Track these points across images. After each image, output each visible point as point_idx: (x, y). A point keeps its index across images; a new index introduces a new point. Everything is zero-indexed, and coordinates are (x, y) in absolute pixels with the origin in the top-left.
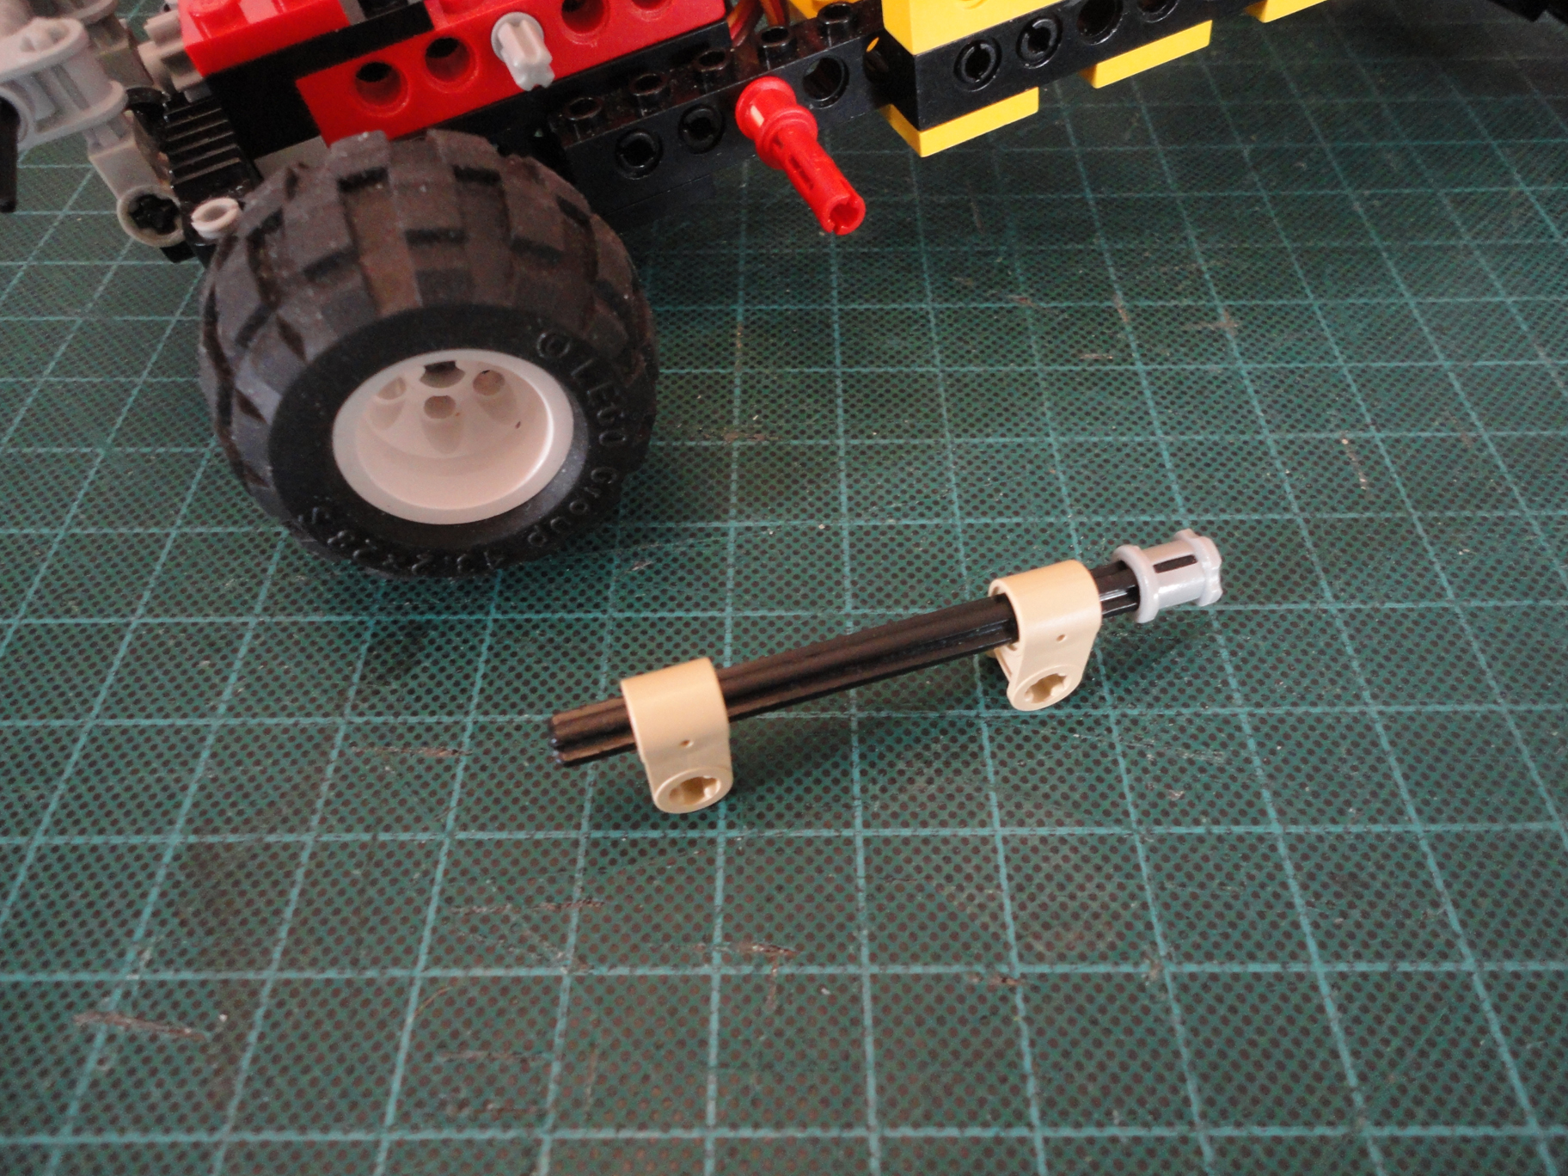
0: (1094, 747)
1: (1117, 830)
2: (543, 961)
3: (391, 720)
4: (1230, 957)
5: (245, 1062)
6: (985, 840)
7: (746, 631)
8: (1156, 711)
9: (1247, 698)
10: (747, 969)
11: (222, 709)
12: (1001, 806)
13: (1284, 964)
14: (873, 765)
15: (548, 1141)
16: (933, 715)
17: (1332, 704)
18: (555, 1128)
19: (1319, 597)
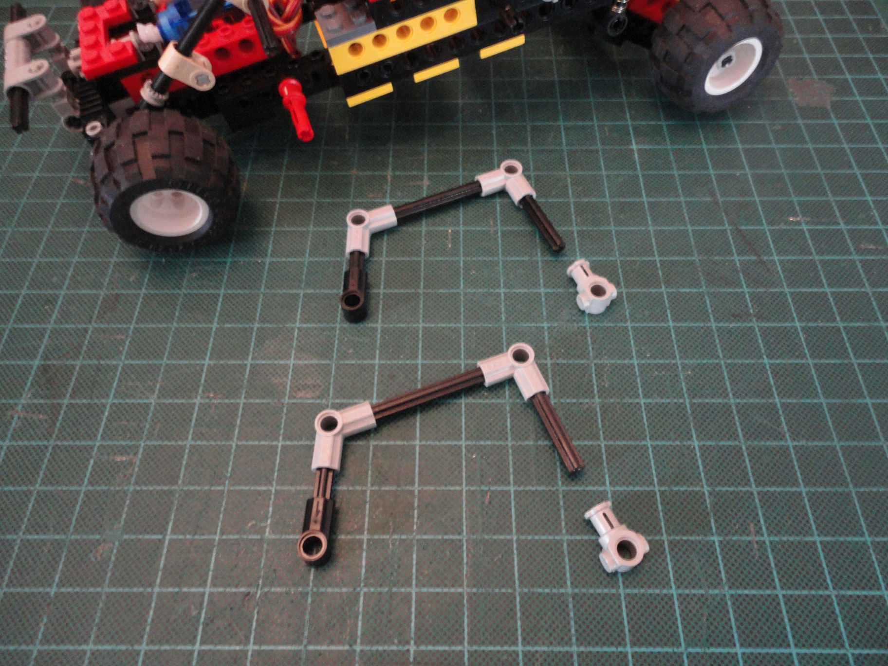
2: (147, 398)
3: (107, 326)
5: (58, 424)
6: (287, 365)
7: (227, 298)
10: (207, 401)
11: (52, 322)
12: (295, 354)
14: (258, 341)
15: (143, 444)
16: (281, 326)
17: (409, 324)
18: (145, 441)
19: (419, 288)
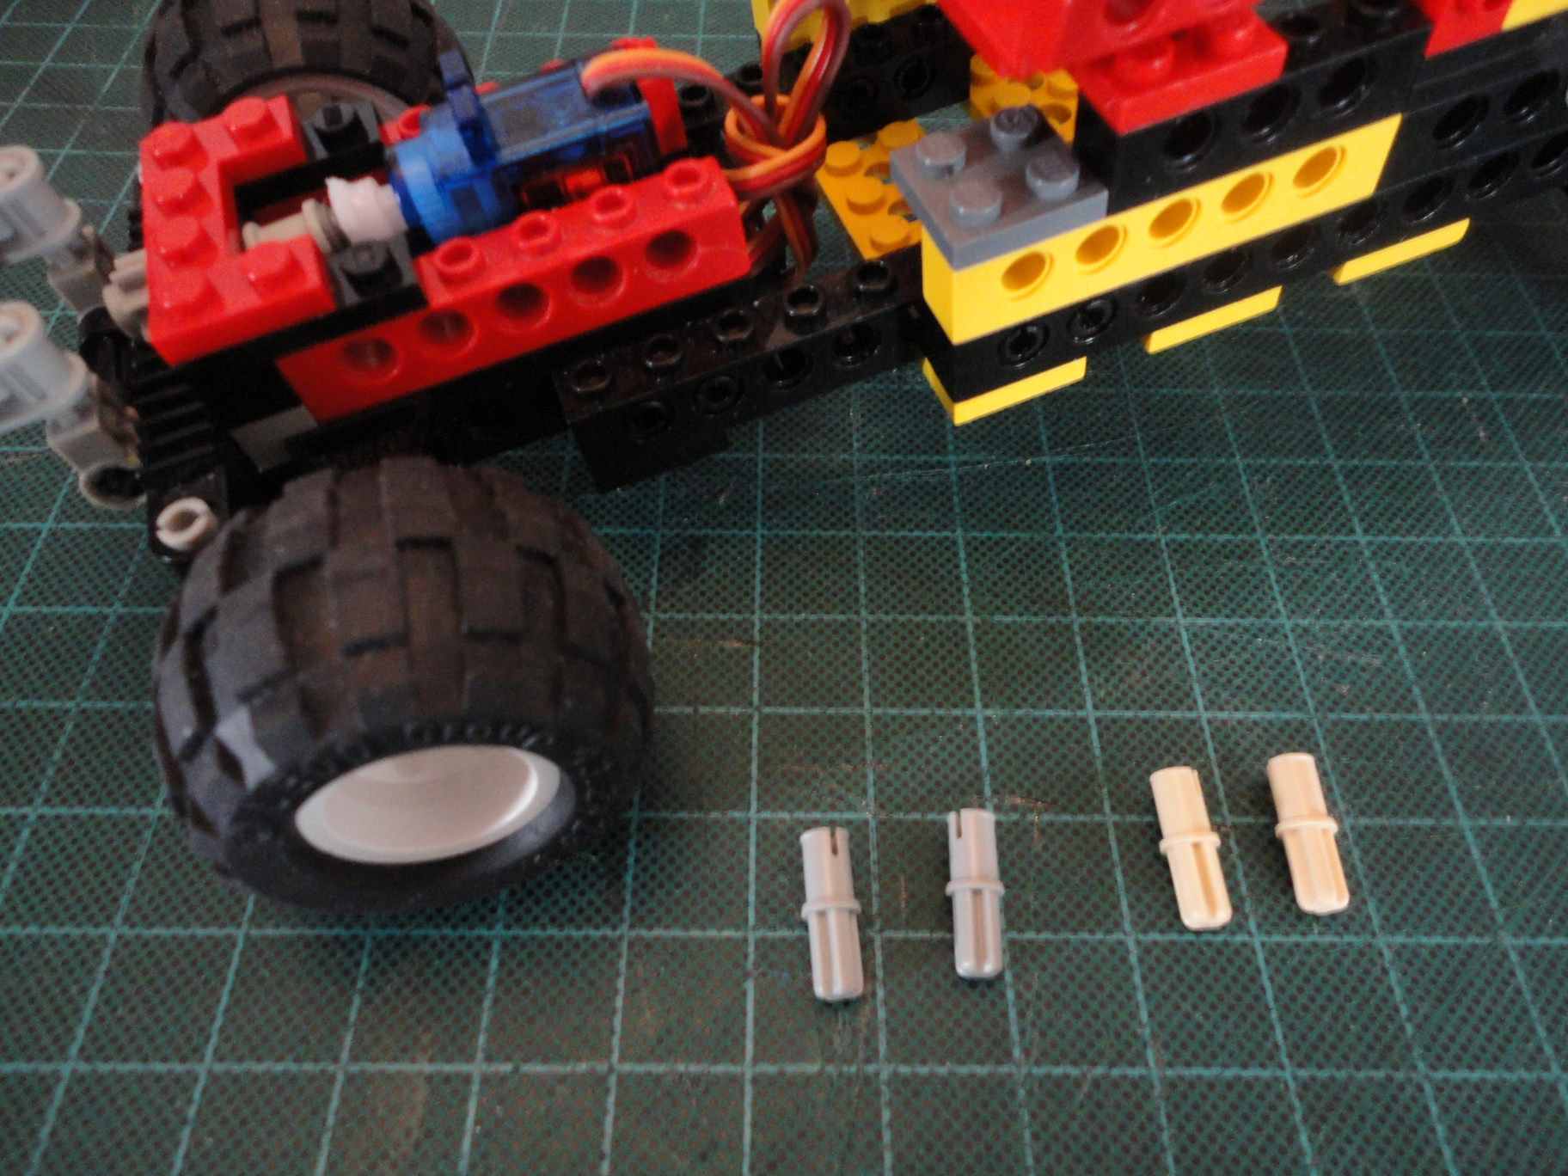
0: (1274, 649)
1: (1299, 715)
2: (850, 807)
3: (690, 616)
4: (1395, 813)
6: (1193, 722)
7: (976, 549)
8: (1322, 622)
9: (1396, 612)
10: (1015, 817)
12: (1203, 695)
13: (1438, 820)
14: (1095, 660)
16: (1139, 621)
17: (1465, 620)
18: (881, 931)
19: (1451, 531)
